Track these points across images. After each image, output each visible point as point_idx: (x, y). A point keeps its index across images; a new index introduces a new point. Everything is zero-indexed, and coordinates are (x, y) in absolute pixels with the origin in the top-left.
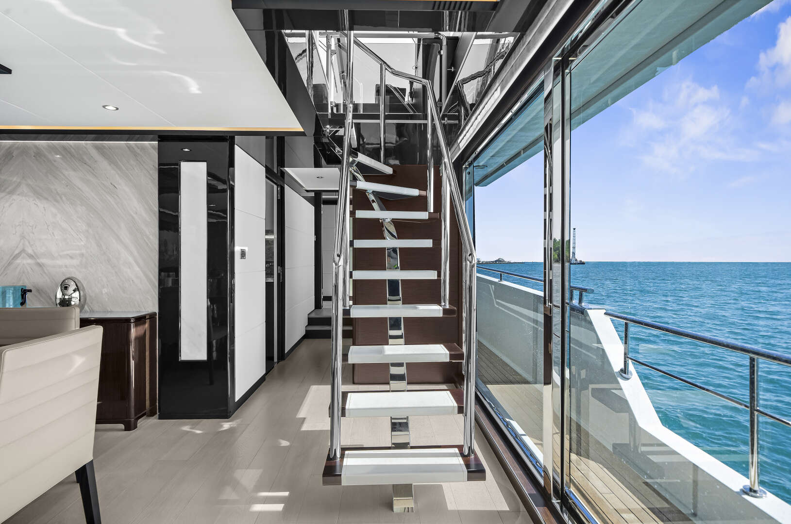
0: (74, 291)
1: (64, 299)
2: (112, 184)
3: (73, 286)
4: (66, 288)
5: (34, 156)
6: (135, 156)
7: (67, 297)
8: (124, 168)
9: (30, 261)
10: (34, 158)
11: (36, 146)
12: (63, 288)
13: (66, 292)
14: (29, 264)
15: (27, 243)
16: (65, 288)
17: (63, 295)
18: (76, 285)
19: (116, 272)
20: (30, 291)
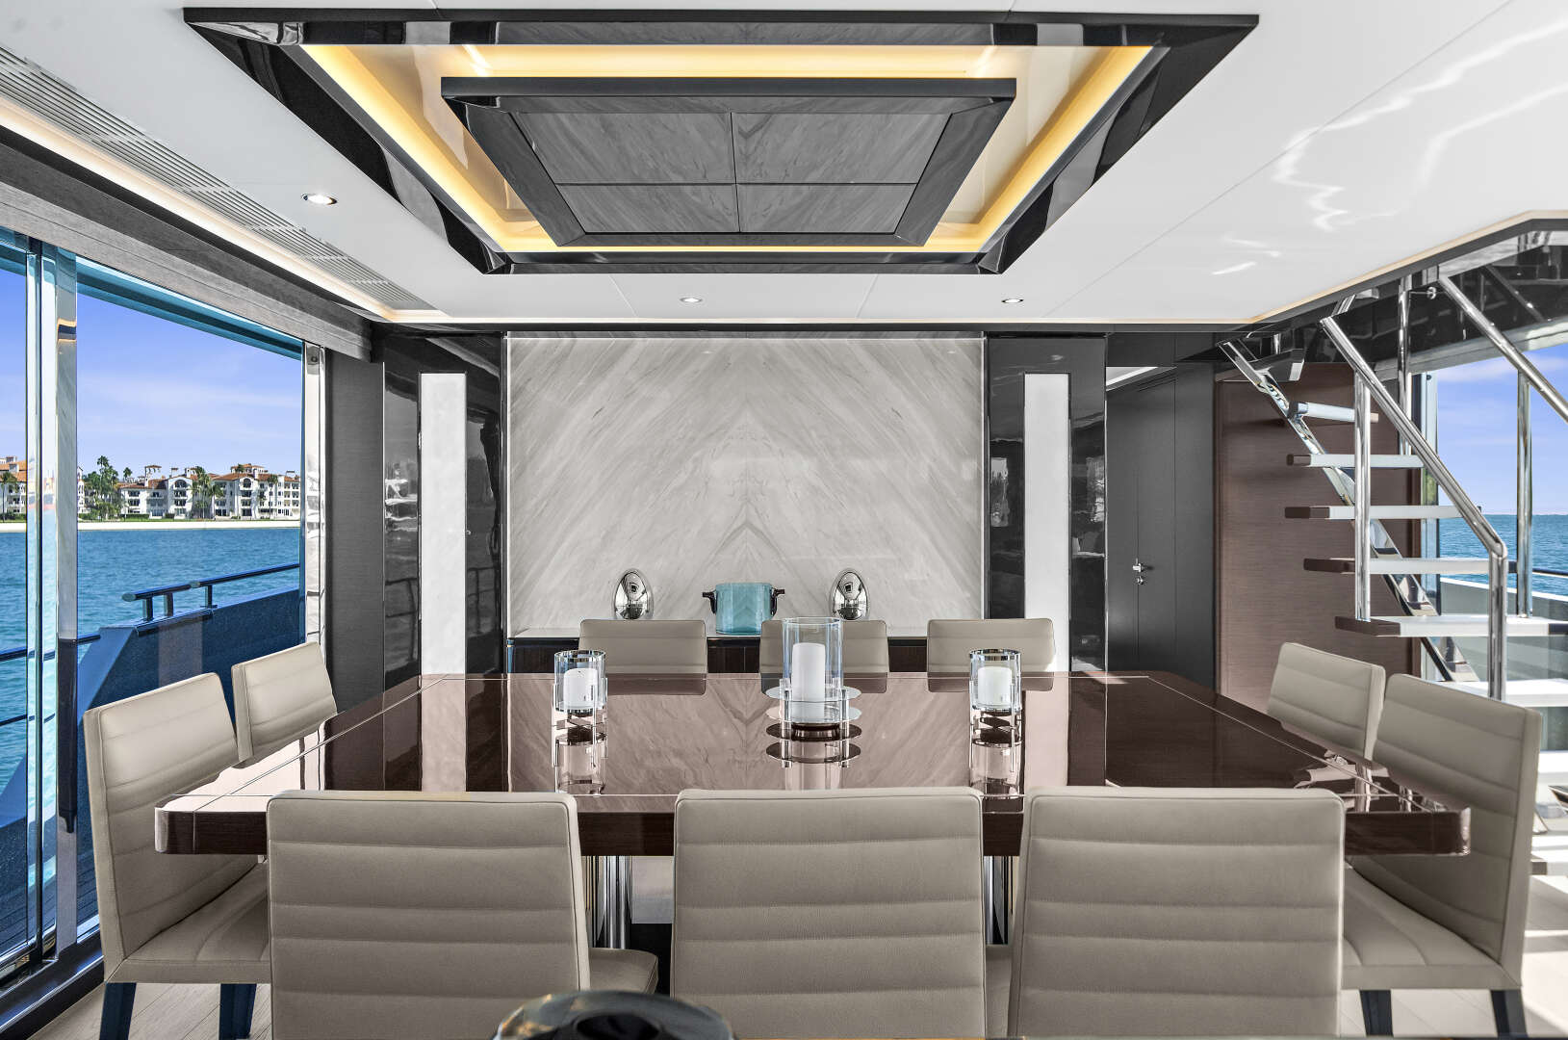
1: (847, 606)
2: (893, 410)
3: (856, 584)
4: (848, 588)
5: (764, 363)
6: (933, 362)
7: (850, 603)
8: (913, 383)
10: (763, 366)
11: (767, 347)
12: (844, 590)
13: (849, 595)
15: (753, 512)
18: (861, 581)
19: (900, 560)
20: (783, 592)
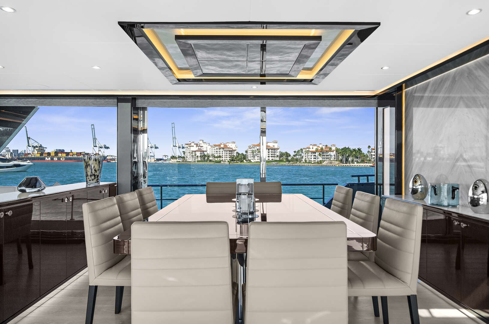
0: (483, 192)
1: (474, 198)
3: (482, 188)
5: (467, 77)
7: (476, 197)
9: (464, 164)
10: (467, 78)
12: (474, 188)
13: (476, 192)
14: (463, 166)
16: (476, 188)
17: (473, 194)
18: (485, 187)
20: (458, 189)
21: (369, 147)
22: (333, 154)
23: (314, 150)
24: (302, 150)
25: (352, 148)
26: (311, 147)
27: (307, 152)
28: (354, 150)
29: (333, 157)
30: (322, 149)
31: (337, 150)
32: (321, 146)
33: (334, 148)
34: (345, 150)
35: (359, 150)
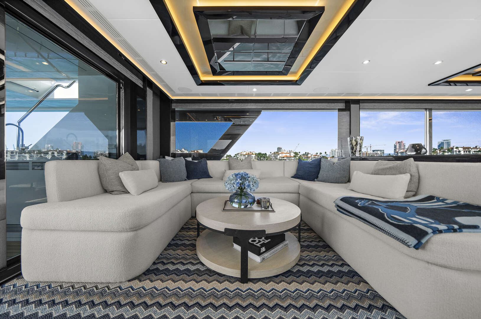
21: (271, 153)
22: (254, 156)
23: (245, 154)
24: (238, 154)
25: (262, 153)
26: (243, 152)
27: (241, 155)
28: (264, 154)
29: (254, 157)
30: (248, 153)
31: (256, 154)
32: (248, 152)
33: (254, 153)
34: (260, 154)
35: (266, 154)
